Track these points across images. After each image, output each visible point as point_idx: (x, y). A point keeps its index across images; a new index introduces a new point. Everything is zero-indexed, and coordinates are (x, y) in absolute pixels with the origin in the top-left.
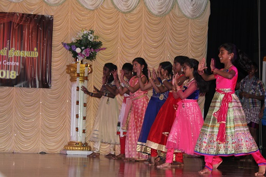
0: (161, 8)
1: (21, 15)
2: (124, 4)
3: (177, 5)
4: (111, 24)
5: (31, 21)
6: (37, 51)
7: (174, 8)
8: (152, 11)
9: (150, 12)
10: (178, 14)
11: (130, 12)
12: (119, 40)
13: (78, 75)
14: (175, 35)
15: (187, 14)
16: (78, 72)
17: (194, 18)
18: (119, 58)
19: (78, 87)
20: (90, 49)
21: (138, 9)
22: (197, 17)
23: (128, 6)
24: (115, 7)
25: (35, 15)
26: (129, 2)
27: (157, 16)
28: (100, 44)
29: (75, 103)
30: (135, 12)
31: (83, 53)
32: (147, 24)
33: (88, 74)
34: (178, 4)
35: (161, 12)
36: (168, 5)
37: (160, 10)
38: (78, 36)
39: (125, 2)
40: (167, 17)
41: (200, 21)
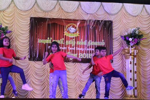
1: (94, 21)
5: (100, 24)
6: (104, 41)
13: (131, 55)
16: (130, 53)
19: (130, 62)
20: (137, 39)
25: (102, 21)
28: (142, 35)
29: (129, 71)
31: (133, 41)
33: (137, 53)
38: (129, 32)
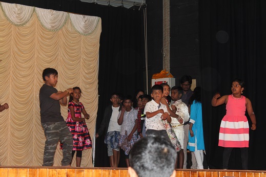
0: (54, 23)
2: (17, 17)
3: (69, 20)
4: (4, 37)
7: (66, 24)
8: (45, 24)
9: (43, 26)
10: (70, 29)
11: (22, 25)
12: (12, 53)
14: (68, 50)
15: (80, 30)
17: (86, 34)
18: (11, 72)
21: (31, 22)
22: (90, 34)
23: (21, 19)
24: (8, 19)
26: (22, 15)
27: (50, 30)
30: (27, 25)
32: (40, 39)
34: (71, 20)
35: (53, 27)
36: (61, 20)
37: (53, 25)
39: (18, 14)
40: (60, 32)
41: (92, 37)
